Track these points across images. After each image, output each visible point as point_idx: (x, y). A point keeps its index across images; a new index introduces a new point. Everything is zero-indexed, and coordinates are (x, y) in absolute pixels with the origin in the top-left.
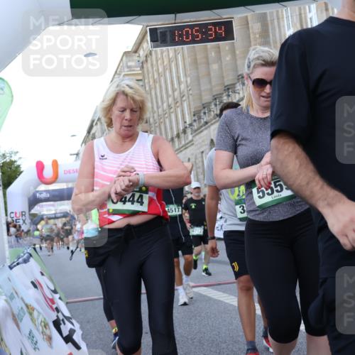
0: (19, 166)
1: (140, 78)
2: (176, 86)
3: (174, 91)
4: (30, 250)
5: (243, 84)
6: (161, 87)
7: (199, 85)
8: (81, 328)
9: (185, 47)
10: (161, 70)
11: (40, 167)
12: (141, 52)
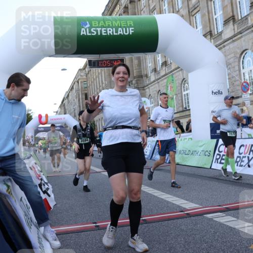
0: (31, 116)
1: (85, 80)
2: (101, 84)
3: (100, 86)
4: (32, 153)
5: (130, 85)
6: (94, 85)
7: (111, 84)
8: (52, 188)
9: (105, 68)
10: (94, 77)
11: (40, 117)
12: (87, 70)
